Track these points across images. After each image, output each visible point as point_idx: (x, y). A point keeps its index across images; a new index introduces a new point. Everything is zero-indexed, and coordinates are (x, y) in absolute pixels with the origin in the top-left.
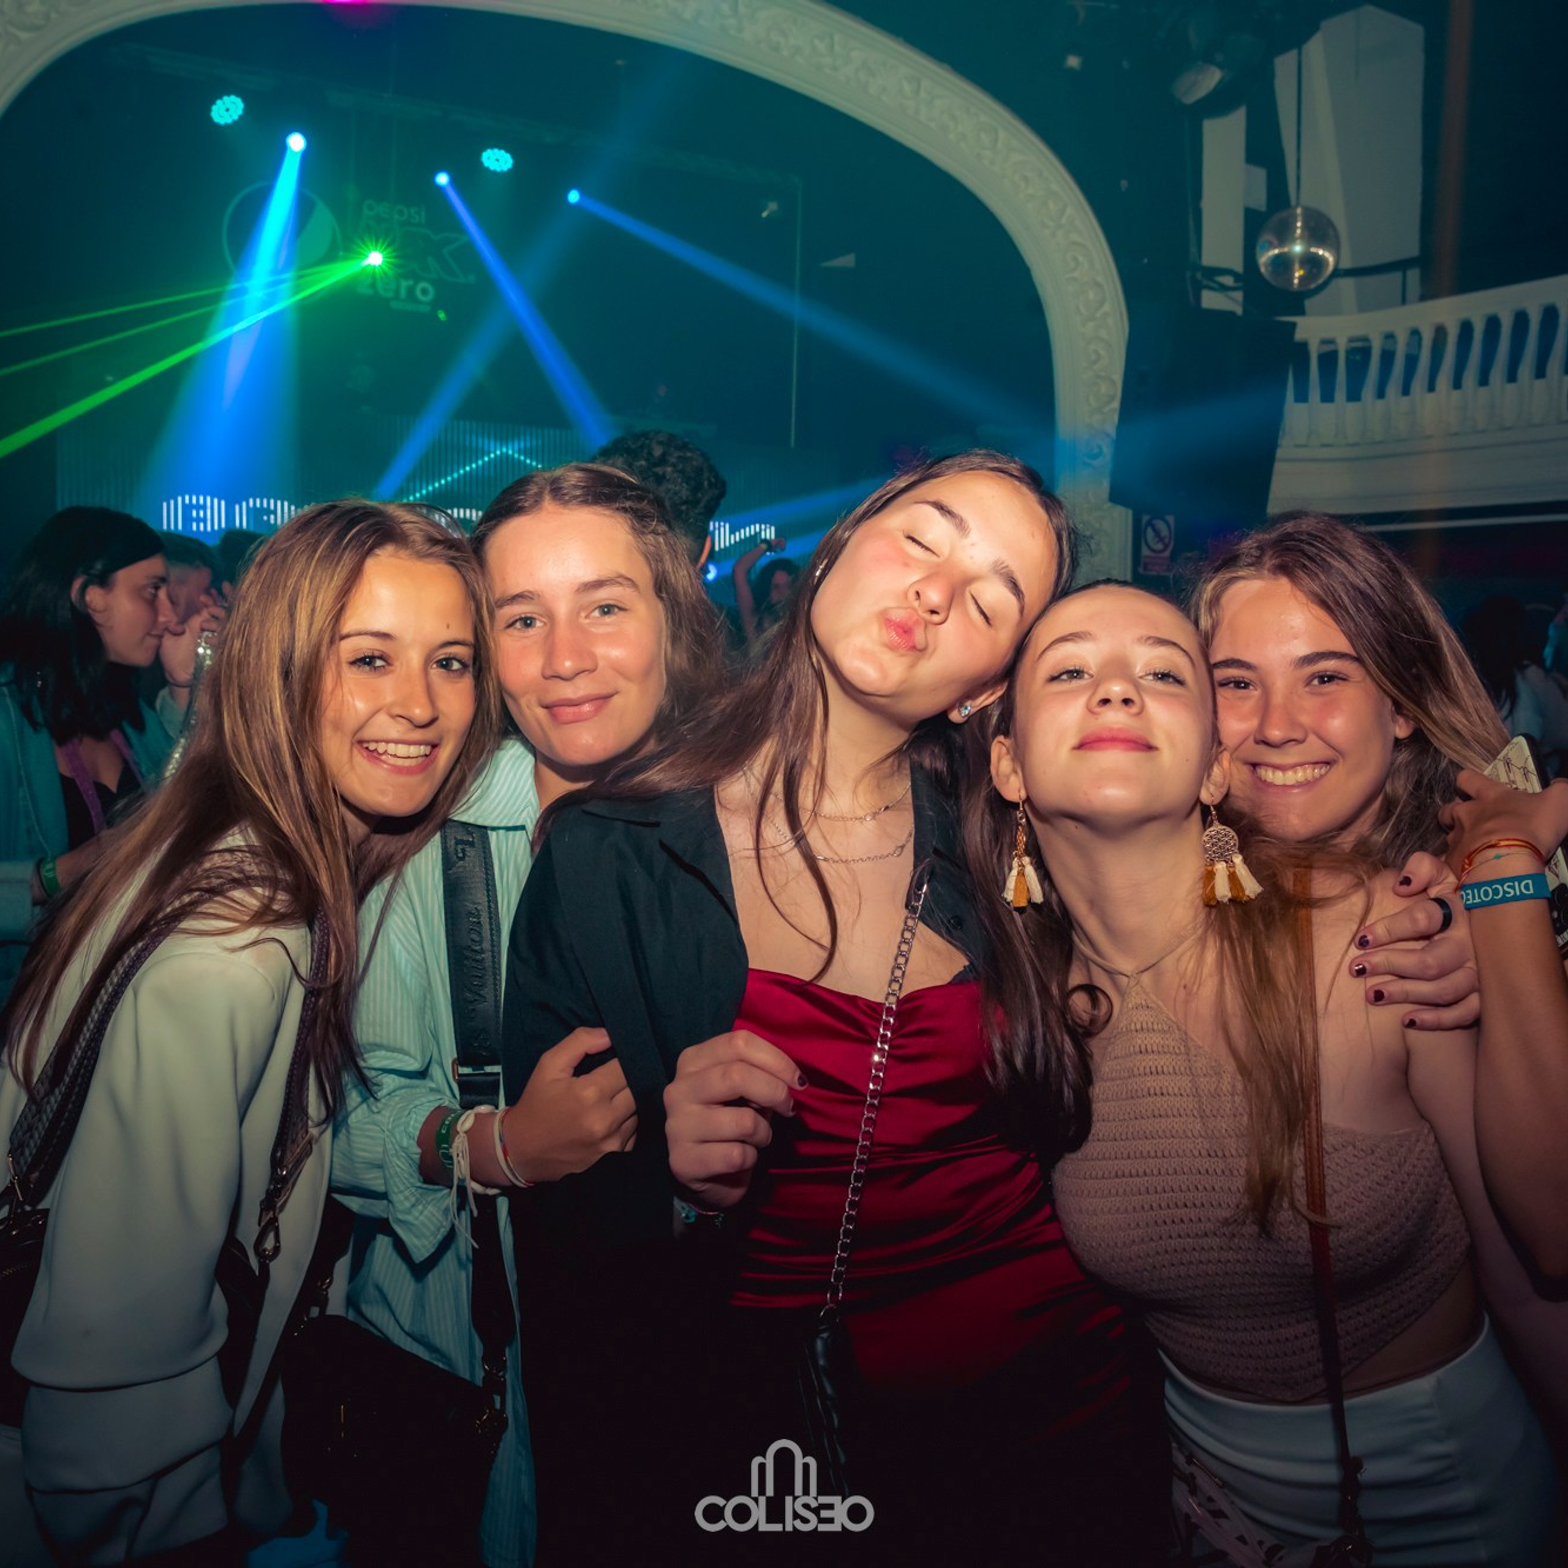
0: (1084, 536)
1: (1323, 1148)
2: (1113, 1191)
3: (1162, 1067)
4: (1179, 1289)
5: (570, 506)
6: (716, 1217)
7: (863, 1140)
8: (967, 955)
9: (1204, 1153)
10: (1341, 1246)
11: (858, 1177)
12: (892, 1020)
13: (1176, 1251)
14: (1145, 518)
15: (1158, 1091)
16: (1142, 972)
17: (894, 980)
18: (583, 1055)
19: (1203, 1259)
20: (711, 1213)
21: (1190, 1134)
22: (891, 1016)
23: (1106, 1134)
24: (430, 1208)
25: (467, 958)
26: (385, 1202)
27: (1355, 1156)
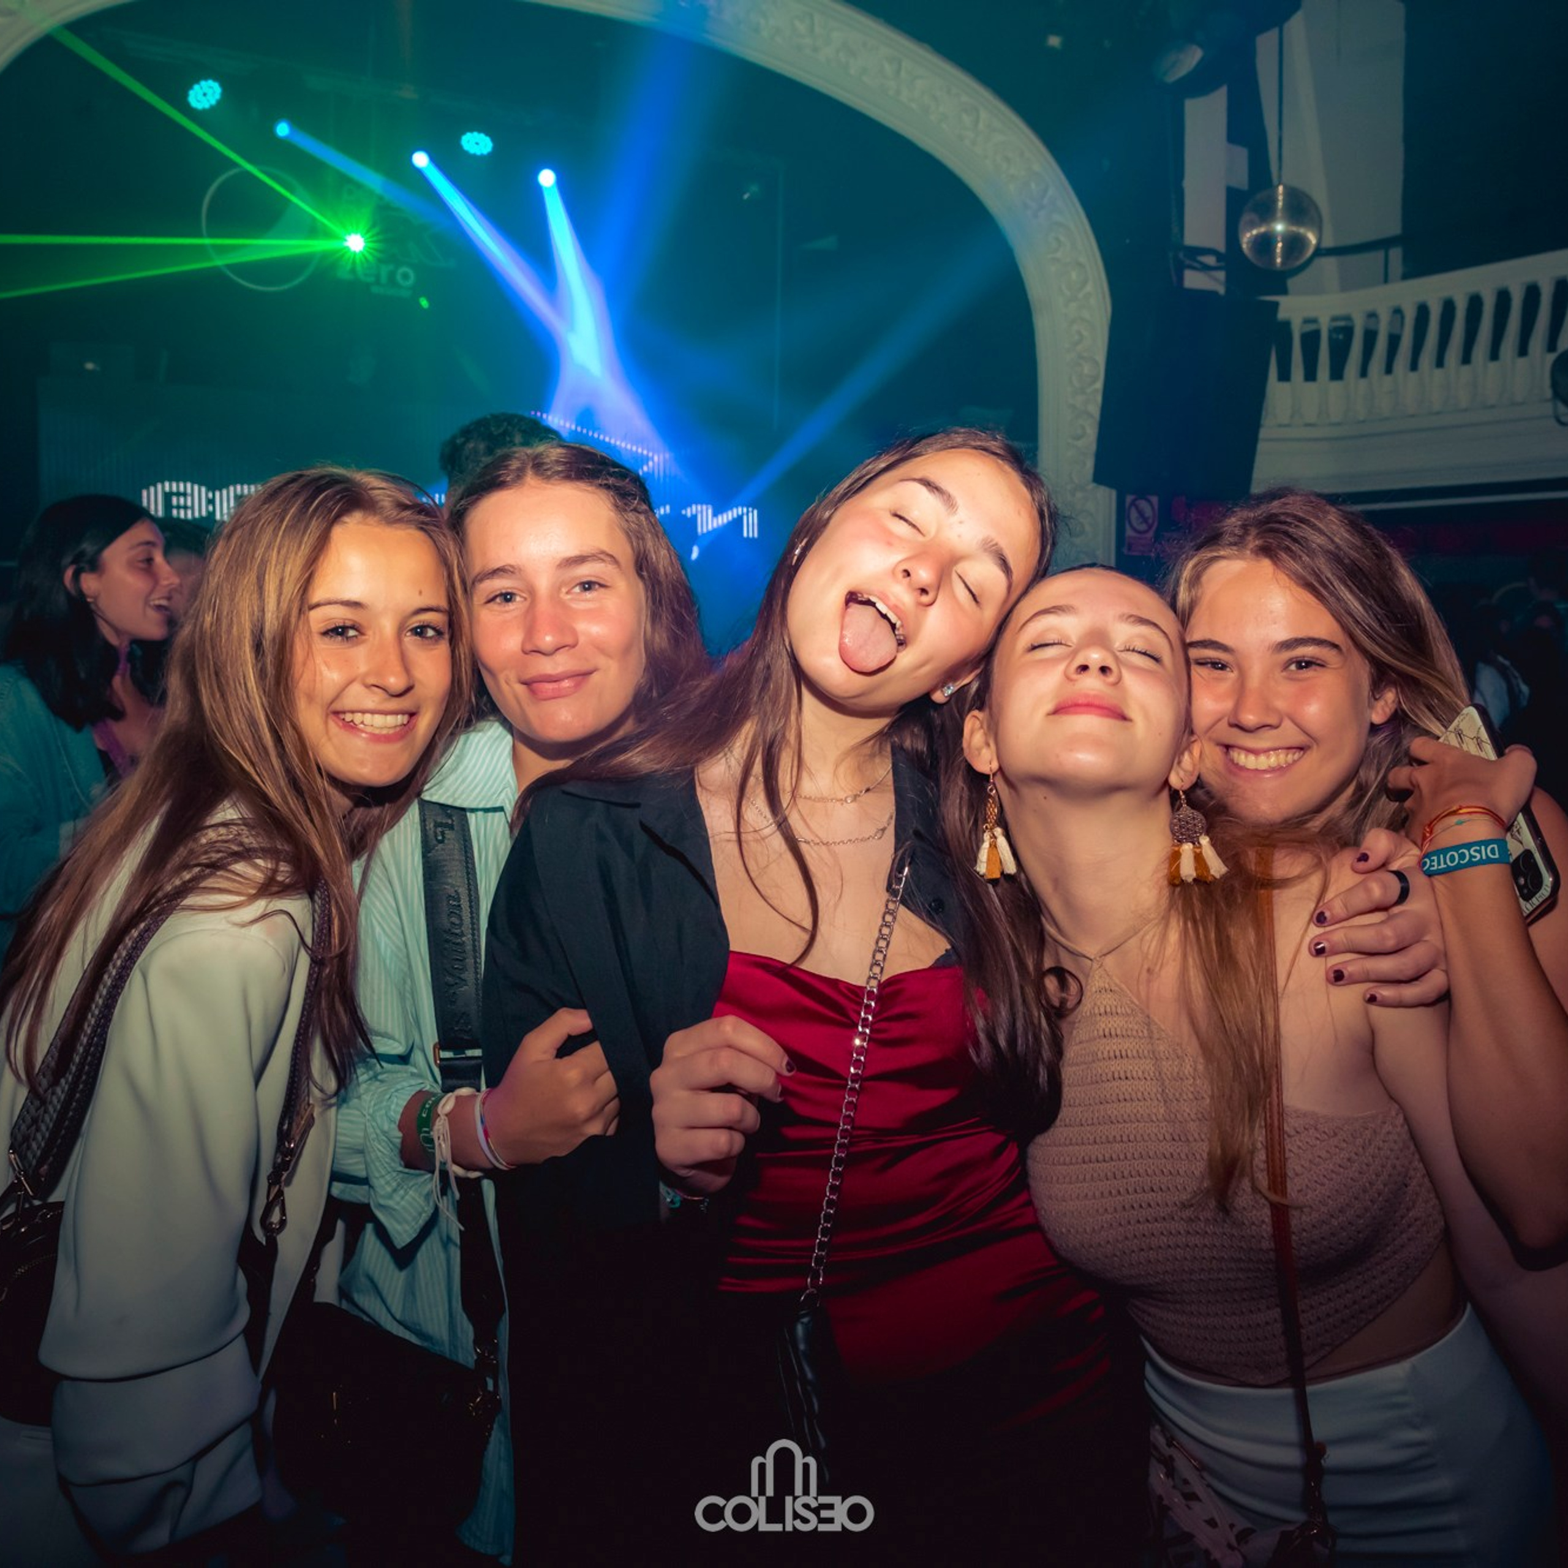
0: (1065, 517)
1: (1284, 1132)
2: (1081, 1177)
3: (1126, 1051)
4: (1149, 1274)
5: (552, 481)
6: (702, 1202)
7: (844, 1124)
8: (948, 939)
9: (1168, 1137)
10: (1304, 1230)
11: (839, 1162)
12: (873, 1004)
13: (1144, 1235)
14: (1129, 499)
15: (1123, 1075)
16: (1105, 955)
17: (875, 963)
18: (565, 1037)
19: (1170, 1243)
20: (696, 1198)
21: (1154, 1119)
22: (872, 1000)
23: (1073, 1119)
24: (411, 1192)
25: (447, 941)
26: (366, 1187)
27: (1317, 1139)
